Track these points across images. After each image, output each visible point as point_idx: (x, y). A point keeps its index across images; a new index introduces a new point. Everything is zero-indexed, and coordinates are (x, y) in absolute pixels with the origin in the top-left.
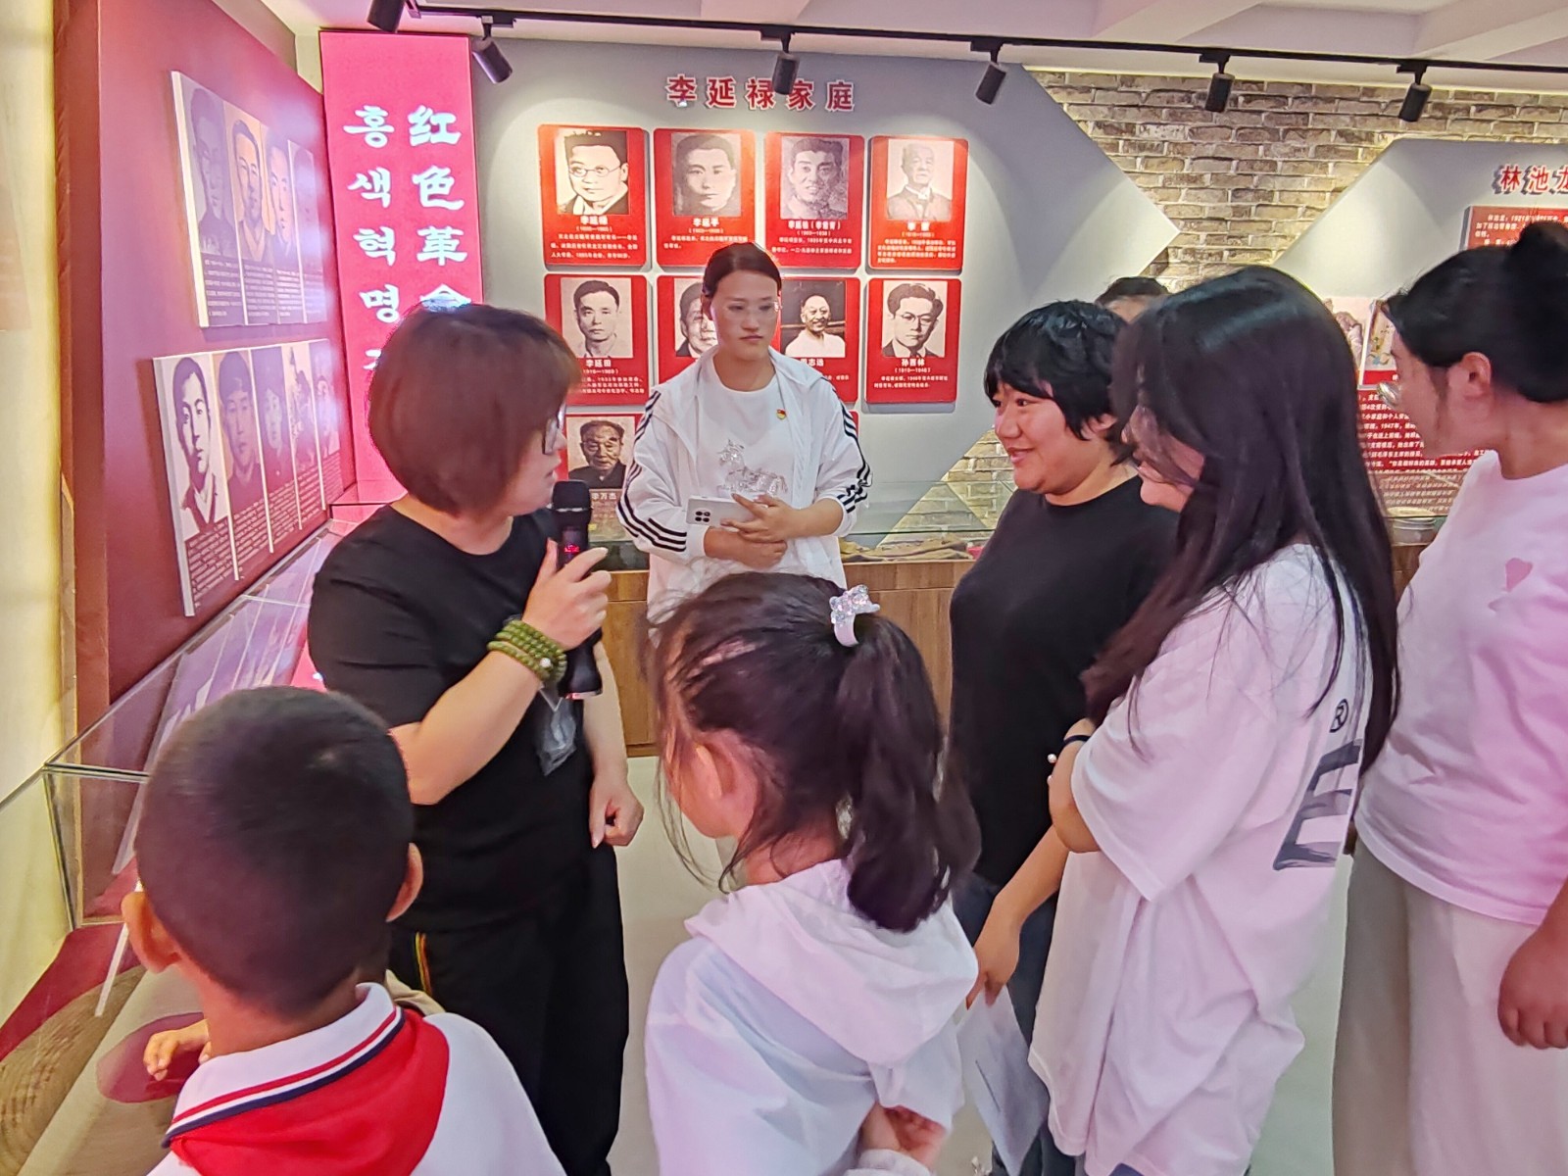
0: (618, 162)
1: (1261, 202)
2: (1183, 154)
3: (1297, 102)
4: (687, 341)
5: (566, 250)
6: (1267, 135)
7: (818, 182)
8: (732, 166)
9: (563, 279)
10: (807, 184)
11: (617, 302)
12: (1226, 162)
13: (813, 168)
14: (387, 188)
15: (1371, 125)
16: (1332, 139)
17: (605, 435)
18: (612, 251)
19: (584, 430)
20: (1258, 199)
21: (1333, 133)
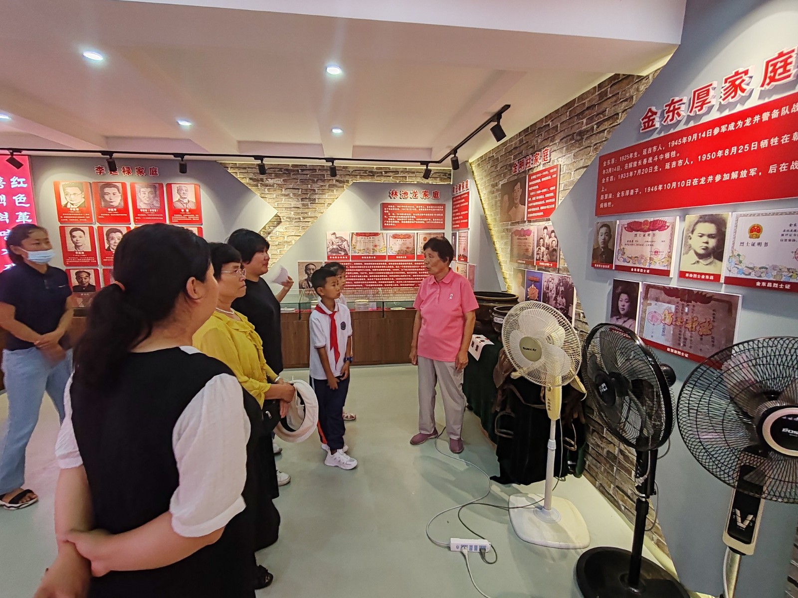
0: (80, 192)
1: (311, 202)
2: (281, 187)
3: (320, 171)
4: (109, 246)
5: (66, 218)
6: (310, 181)
7: (149, 197)
8: (119, 193)
9: (66, 227)
10: (145, 198)
11: (84, 234)
12: (297, 190)
13: (147, 193)
14: (5, 200)
15: (347, 178)
16: (334, 182)
17: (84, 275)
18: (81, 219)
19: (77, 274)
20: (310, 201)
21: (334, 181)
